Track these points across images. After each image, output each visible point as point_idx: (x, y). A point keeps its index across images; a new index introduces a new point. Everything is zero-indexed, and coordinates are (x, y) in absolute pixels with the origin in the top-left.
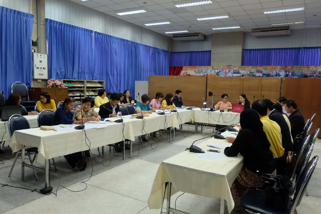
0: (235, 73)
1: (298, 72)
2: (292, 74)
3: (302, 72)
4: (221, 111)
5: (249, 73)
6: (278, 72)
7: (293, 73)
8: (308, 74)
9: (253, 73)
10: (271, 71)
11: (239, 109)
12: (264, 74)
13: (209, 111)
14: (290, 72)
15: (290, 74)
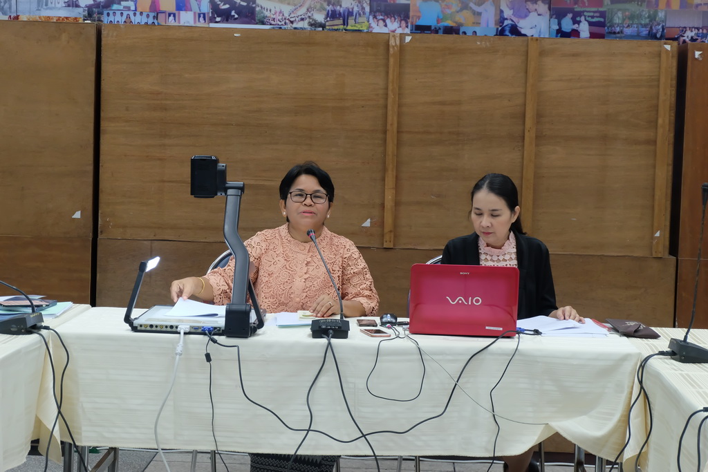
0: (226, 17)
1: (632, 17)
2: (596, 30)
3: (652, 18)
4: (319, 330)
5: (320, 17)
6: (508, 13)
7: (602, 25)
8: (684, 29)
9: (346, 16)
10: (465, 7)
11: (477, 301)
12: (421, 29)
13: (211, 332)
14: (580, 14)
15: (584, 29)
